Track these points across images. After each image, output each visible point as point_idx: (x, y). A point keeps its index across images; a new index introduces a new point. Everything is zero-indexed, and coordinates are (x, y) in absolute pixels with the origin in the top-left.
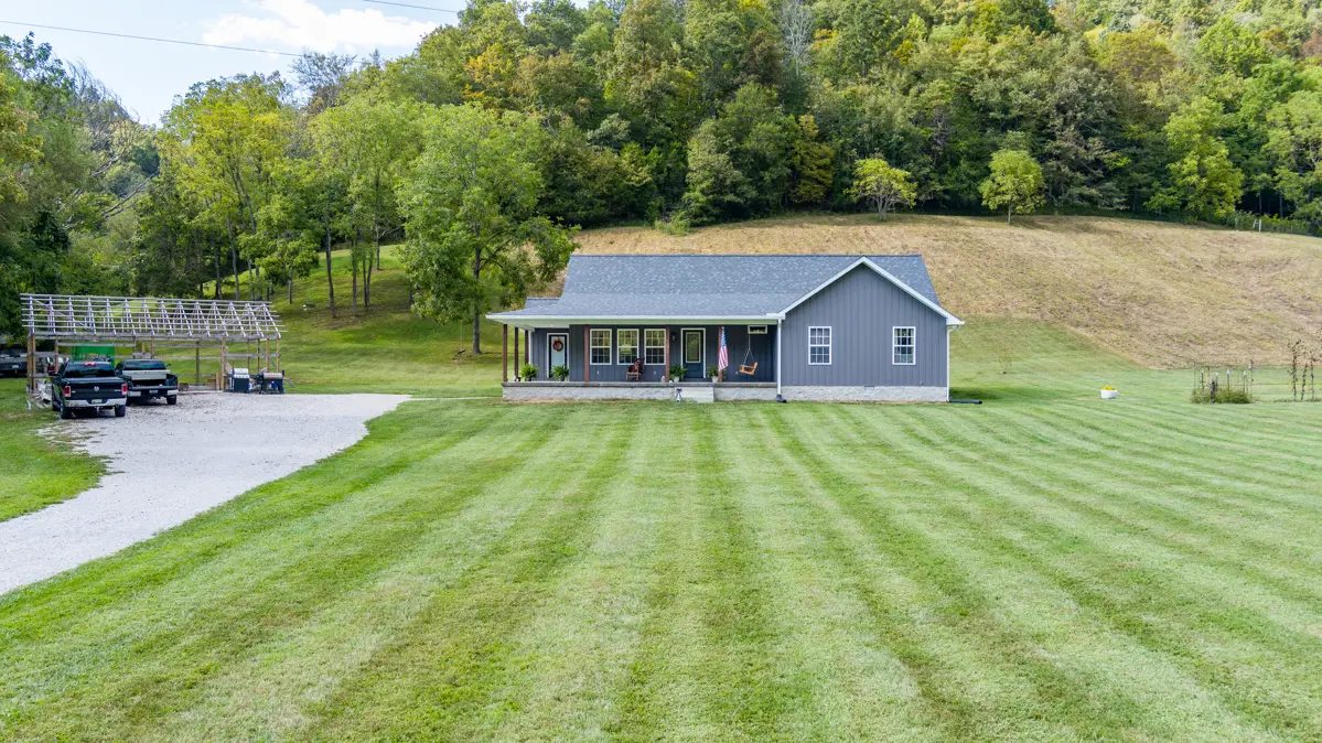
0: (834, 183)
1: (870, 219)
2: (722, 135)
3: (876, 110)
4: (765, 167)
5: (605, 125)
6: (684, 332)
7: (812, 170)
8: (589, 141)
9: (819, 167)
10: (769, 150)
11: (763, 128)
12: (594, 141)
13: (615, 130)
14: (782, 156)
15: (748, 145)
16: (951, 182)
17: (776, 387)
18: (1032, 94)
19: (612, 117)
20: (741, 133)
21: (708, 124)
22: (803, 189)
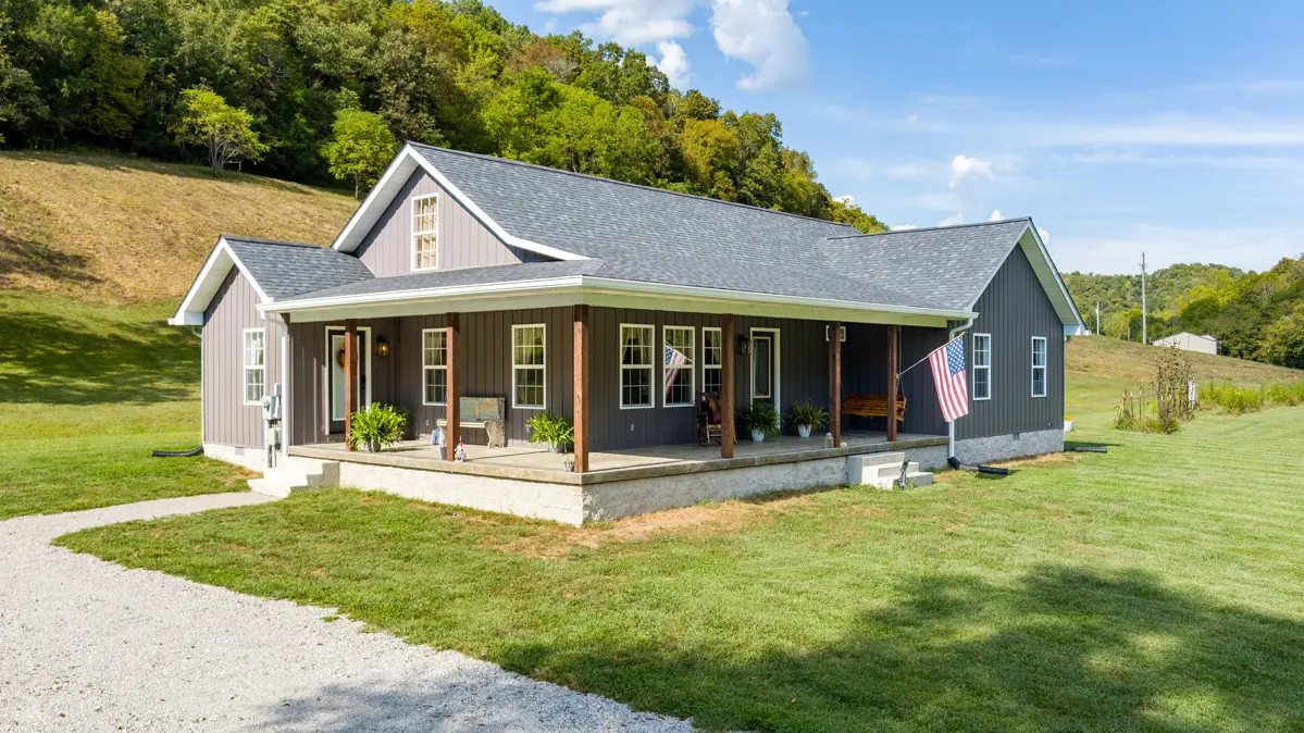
0: (144, 116)
1: (204, 172)
3: (199, 29)
4: (62, 74)
7: (118, 90)
9: (129, 90)
16: (288, 138)
17: (947, 444)
18: (361, 50)
20: (21, 13)
22: (107, 115)
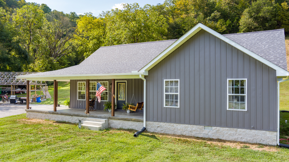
2: (250, 13)
4: (267, 22)
5: (213, 15)
6: (117, 83)
8: (208, 20)
10: (268, 15)
11: (266, 8)
12: (210, 20)
13: (216, 16)
14: (273, 17)
15: (260, 15)
17: (142, 121)
19: (215, 12)
20: (258, 11)
21: (246, 10)
